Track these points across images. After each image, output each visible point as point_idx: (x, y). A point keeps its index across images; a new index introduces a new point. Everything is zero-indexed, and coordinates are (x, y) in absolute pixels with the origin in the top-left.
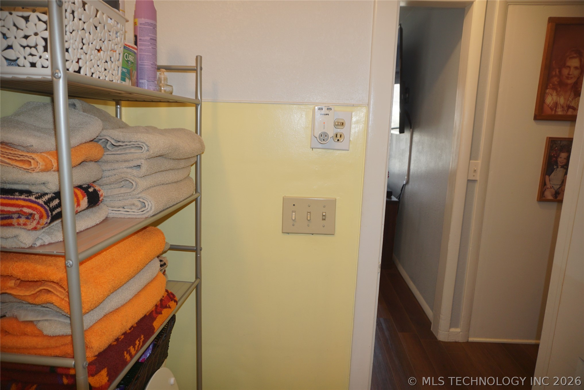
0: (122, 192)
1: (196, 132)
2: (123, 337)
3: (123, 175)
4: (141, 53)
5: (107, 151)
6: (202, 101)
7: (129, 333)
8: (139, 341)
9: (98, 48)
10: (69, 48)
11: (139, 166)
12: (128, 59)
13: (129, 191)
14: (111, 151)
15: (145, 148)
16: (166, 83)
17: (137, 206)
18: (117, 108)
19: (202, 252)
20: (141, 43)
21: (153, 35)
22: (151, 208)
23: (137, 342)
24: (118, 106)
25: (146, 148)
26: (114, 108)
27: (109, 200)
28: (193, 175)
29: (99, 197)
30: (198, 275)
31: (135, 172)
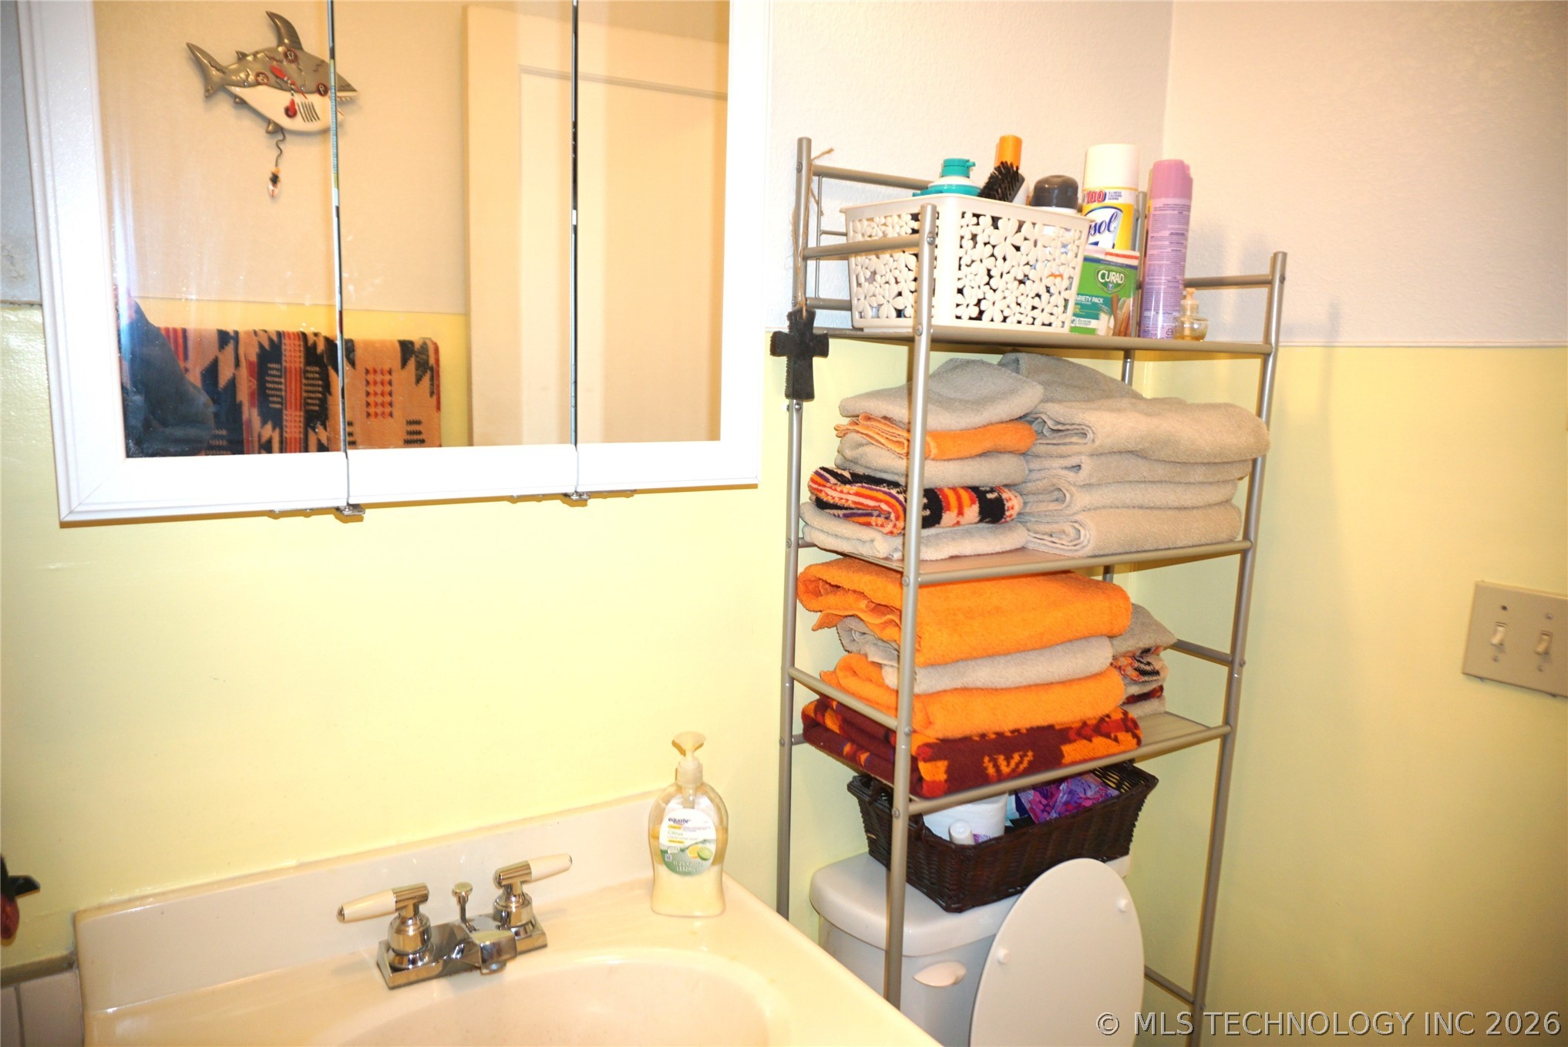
0: (1050, 508)
1: (1259, 414)
2: (993, 736)
3: (1055, 481)
4: (1150, 262)
5: (1041, 439)
6: (1280, 344)
7: (1008, 737)
8: (1022, 757)
9: (1020, 277)
10: (964, 286)
11: (1079, 467)
12: (1108, 280)
13: (1059, 508)
14: (1049, 439)
15: (1090, 436)
16: (1194, 314)
17: (1067, 535)
18: (1125, 363)
19: (1245, 668)
20: (1153, 243)
21: (1179, 226)
22: (1089, 542)
23: (1016, 757)
24: (1129, 360)
25: (1092, 435)
26: (1120, 363)
27: (1033, 519)
28: (1240, 500)
29: (1004, 509)
30: (1229, 717)
31: (1071, 475)
